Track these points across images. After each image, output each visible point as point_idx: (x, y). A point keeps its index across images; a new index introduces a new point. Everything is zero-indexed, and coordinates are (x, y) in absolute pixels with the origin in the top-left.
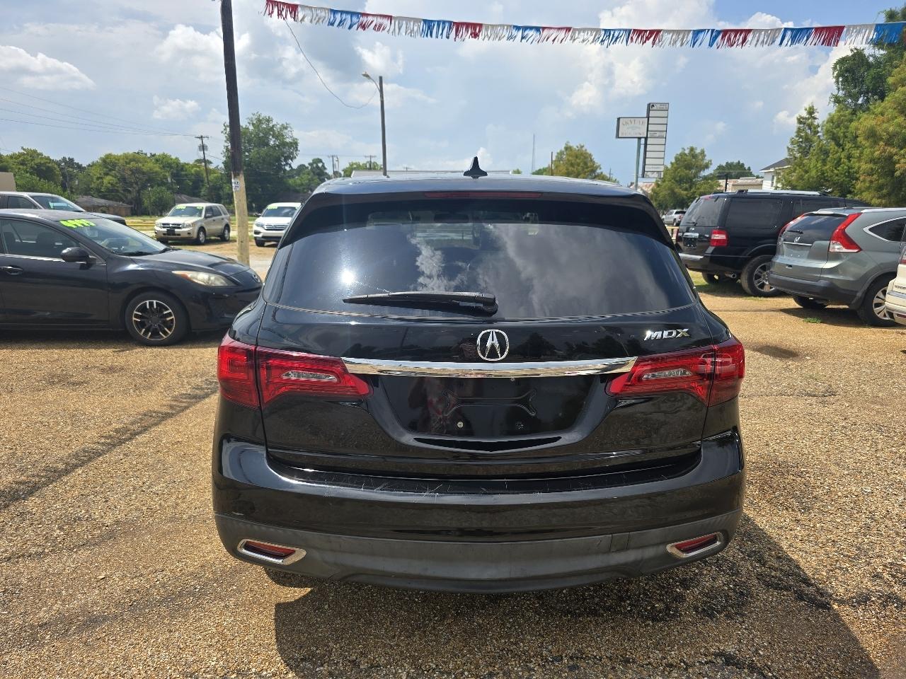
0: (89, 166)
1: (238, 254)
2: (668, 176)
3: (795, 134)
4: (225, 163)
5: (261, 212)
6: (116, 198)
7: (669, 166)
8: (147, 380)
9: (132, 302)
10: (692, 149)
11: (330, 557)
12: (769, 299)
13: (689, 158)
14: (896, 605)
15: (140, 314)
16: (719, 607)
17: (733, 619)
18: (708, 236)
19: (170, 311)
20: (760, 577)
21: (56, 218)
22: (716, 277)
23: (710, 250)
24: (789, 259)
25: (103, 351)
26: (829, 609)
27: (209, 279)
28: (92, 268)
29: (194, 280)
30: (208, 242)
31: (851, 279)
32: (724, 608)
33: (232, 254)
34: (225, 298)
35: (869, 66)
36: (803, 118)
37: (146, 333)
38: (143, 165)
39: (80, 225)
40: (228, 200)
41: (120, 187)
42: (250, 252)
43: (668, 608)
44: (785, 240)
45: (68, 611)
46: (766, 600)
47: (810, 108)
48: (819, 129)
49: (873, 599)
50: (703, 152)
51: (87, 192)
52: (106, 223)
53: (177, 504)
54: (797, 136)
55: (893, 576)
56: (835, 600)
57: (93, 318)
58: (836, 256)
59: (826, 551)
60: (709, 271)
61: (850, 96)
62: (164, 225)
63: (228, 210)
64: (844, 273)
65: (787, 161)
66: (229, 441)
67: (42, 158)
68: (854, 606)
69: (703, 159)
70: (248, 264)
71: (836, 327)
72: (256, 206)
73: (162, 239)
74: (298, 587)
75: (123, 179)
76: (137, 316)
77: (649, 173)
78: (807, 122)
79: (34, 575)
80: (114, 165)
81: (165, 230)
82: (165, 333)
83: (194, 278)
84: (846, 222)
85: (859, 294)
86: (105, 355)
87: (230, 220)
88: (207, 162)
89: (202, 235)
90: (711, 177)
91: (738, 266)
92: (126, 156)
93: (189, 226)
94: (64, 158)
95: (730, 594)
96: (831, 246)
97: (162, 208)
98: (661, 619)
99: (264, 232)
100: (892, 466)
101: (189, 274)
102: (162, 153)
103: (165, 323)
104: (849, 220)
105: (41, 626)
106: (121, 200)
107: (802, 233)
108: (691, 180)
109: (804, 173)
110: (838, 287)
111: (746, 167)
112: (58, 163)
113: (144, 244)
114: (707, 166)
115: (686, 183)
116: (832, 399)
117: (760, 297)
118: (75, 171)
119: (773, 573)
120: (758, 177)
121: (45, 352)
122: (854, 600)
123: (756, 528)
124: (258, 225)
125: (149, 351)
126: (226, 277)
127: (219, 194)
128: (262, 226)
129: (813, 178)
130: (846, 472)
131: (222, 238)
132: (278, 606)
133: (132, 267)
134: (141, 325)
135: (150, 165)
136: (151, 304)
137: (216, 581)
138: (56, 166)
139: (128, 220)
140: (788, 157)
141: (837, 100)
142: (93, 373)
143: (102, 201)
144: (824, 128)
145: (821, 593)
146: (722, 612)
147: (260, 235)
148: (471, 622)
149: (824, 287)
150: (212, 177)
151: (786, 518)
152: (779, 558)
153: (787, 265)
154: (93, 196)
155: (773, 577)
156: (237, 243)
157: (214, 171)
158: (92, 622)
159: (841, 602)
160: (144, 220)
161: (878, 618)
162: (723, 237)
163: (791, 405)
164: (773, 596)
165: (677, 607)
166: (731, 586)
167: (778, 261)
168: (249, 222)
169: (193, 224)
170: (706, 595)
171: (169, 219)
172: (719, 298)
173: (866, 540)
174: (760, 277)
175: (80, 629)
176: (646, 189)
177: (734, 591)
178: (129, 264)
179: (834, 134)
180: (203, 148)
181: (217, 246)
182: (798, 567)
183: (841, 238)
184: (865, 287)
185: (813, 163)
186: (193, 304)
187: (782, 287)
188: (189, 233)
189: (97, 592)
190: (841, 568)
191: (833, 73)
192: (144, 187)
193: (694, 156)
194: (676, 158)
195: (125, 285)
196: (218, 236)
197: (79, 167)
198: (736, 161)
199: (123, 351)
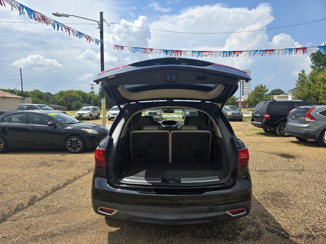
0: (55, 94)
1: (102, 123)
2: (253, 95)
3: (298, 79)
4: (99, 93)
5: (110, 109)
6: (63, 105)
7: (253, 91)
8: (71, 164)
9: (68, 139)
10: (261, 85)
11: (124, 212)
12: (287, 138)
13: (260, 88)
14: (312, 238)
15: (70, 143)
16: (251, 237)
17: (255, 241)
18: (263, 116)
19: (80, 142)
20: (266, 228)
21: (46, 113)
22: (268, 130)
23: (264, 120)
24: (292, 124)
25: (58, 155)
26: (288, 239)
27: (93, 131)
28: (56, 128)
29: (88, 132)
30: (92, 119)
31: (314, 130)
32: (252, 237)
33: (100, 123)
34: (97, 137)
35: (323, 55)
36: (301, 74)
37: (72, 149)
38: (73, 94)
39: (53, 115)
40: (100, 105)
41: (64, 101)
42: (106, 122)
43: (234, 237)
44: (290, 117)
45: (46, 232)
46: (268, 236)
47: (303, 70)
48: (307, 77)
49: (304, 236)
50: (265, 86)
51: (54, 103)
52: (61, 114)
53: (80, 202)
54: (299, 80)
55: (312, 229)
56: (291, 236)
57: (55, 144)
58: (308, 122)
59: (290, 221)
60: (265, 128)
61: (317, 66)
62: (79, 114)
63: (100, 108)
64: (312, 128)
65: (296, 89)
66: (97, 177)
67: (40, 92)
68: (297, 238)
69: (265, 88)
70: (105, 127)
71: (310, 147)
72: (109, 107)
73: (78, 119)
74: (116, 227)
75: (66, 99)
76: (69, 143)
77: (244, 94)
78: (302, 75)
79: (36, 222)
80: (63, 94)
81: (79, 115)
82: (78, 149)
83: (88, 131)
84: (310, 110)
85: (317, 136)
86: (58, 156)
87: (100, 111)
88: (93, 92)
89: (91, 117)
90: (269, 95)
91: (275, 126)
92: (67, 91)
93: (87, 114)
94: (47, 92)
95: (255, 233)
96: (306, 119)
97: (78, 108)
98: (231, 240)
99: (111, 116)
100: (320, 194)
101: (86, 130)
102: (79, 90)
103: (78, 146)
104: (311, 110)
105: (38, 236)
106: (64, 105)
107: (295, 114)
108: (261, 96)
109: (302, 93)
110: (309, 133)
111: (282, 90)
112: (45, 94)
113: (73, 120)
114: (267, 91)
115: (260, 97)
116: (303, 172)
117: (284, 137)
118: (50, 96)
119: (271, 227)
120: (287, 94)
121: (39, 155)
122: (297, 236)
123: (268, 213)
124: (109, 113)
125: (72, 155)
126: (98, 130)
127: (97, 103)
128: (111, 114)
129: (306, 94)
130: (303, 196)
131: (97, 118)
132: (109, 232)
133: (69, 128)
134: (70, 146)
135: (75, 94)
136: (74, 140)
137: (91, 225)
138: (44, 95)
139: (67, 112)
140: (296, 87)
141: (312, 67)
142: (55, 162)
143: (58, 106)
144: (309, 77)
145: (287, 234)
146: (252, 239)
147: (110, 117)
148: (169, 239)
149: (304, 133)
150: (95, 97)
151: (279, 210)
152: (274, 222)
153: (291, 125)
154: (55, 104)
155: (271, 228)
156: (102, 119)
157: (95, 96)
158: (53, 235)
159: (293, 237)
160: (72, 112)
161: (305, 242)
162: (268, 116)
163: (288, 174)
164: (270, 235)
165: (237, 237)
166: (256, 231)
167: (288, 124)
168: (106, 112)
169: (88, 113)
170: (247, 233)
171: (80, 112)
172: (268, 137)
173: (305, 218)
174: (283, 130)
175: (50, 237)
176: (245, 99)
177: (257, 232)
178: (68, 127)
179: (312, 79)
180: (92, 88)
181: (96, 120)
182: (280, 225)
183: (309, 116)
184: (319, 133)
185: (305, 89)
186: (87, 139)
187: (291, 133)
188: (86, 116)
189: (55, 227)
190: (295, 226)
191: (310, 58)
192: (72, 101)
193: (262, 87)
194: (255, 88)
195: (66, 134)
196: (96, 117)
197: (52, 95)
198: (278, 89)
199: (64, 155)
